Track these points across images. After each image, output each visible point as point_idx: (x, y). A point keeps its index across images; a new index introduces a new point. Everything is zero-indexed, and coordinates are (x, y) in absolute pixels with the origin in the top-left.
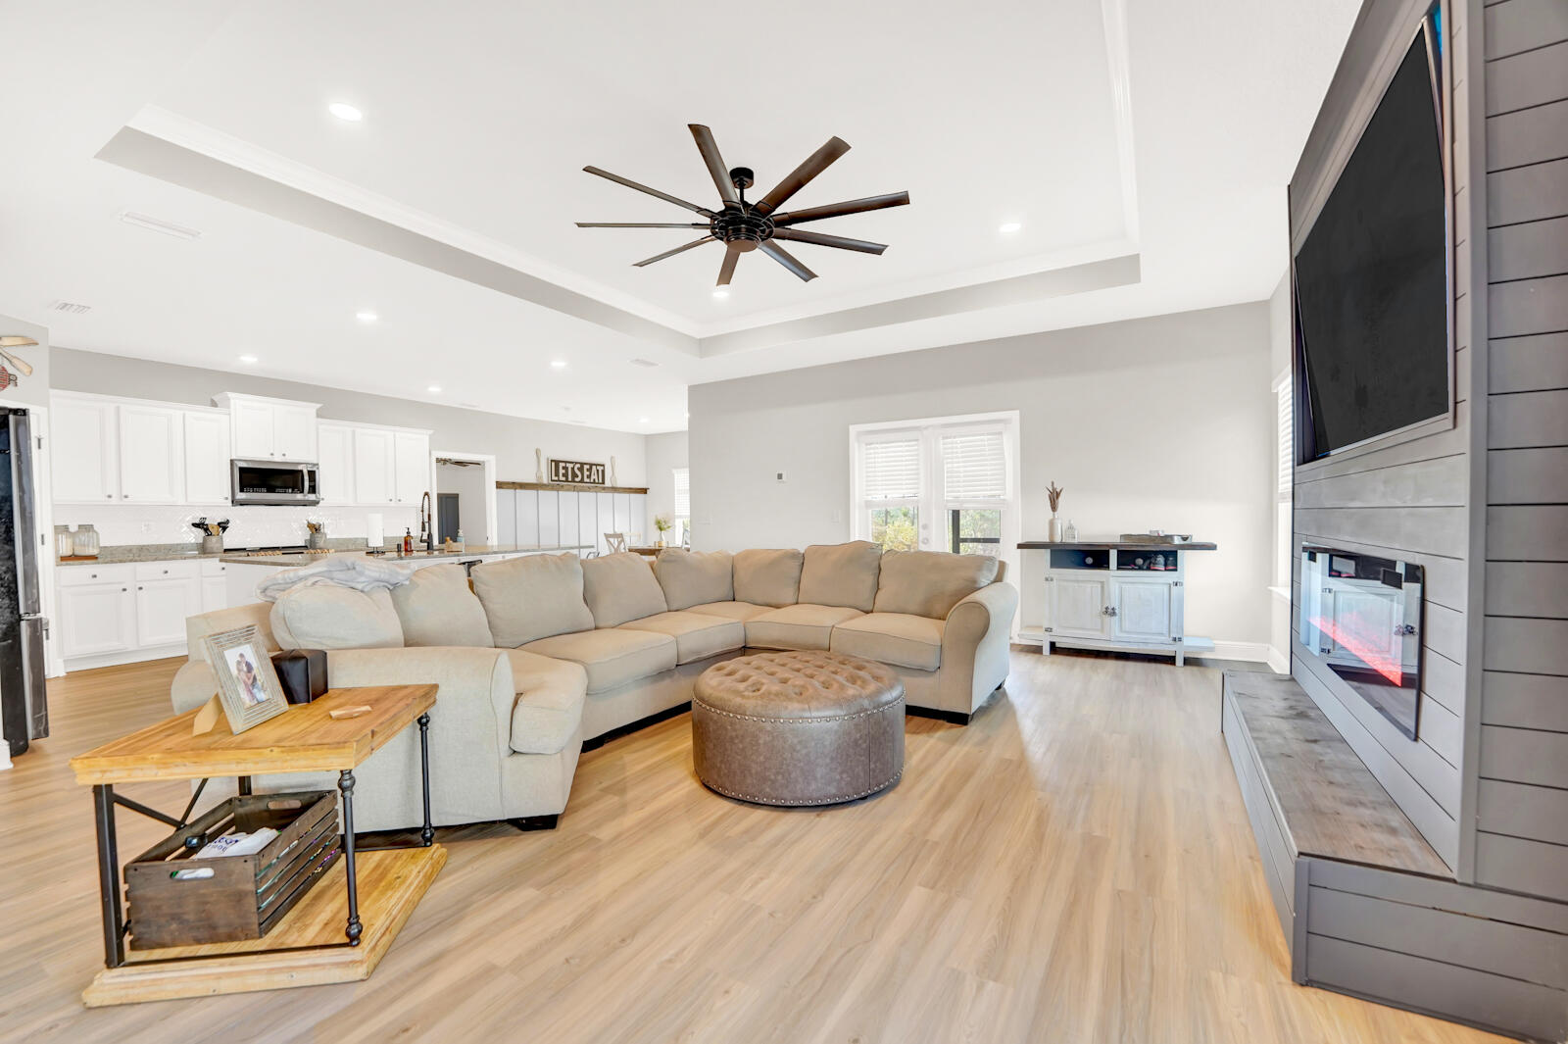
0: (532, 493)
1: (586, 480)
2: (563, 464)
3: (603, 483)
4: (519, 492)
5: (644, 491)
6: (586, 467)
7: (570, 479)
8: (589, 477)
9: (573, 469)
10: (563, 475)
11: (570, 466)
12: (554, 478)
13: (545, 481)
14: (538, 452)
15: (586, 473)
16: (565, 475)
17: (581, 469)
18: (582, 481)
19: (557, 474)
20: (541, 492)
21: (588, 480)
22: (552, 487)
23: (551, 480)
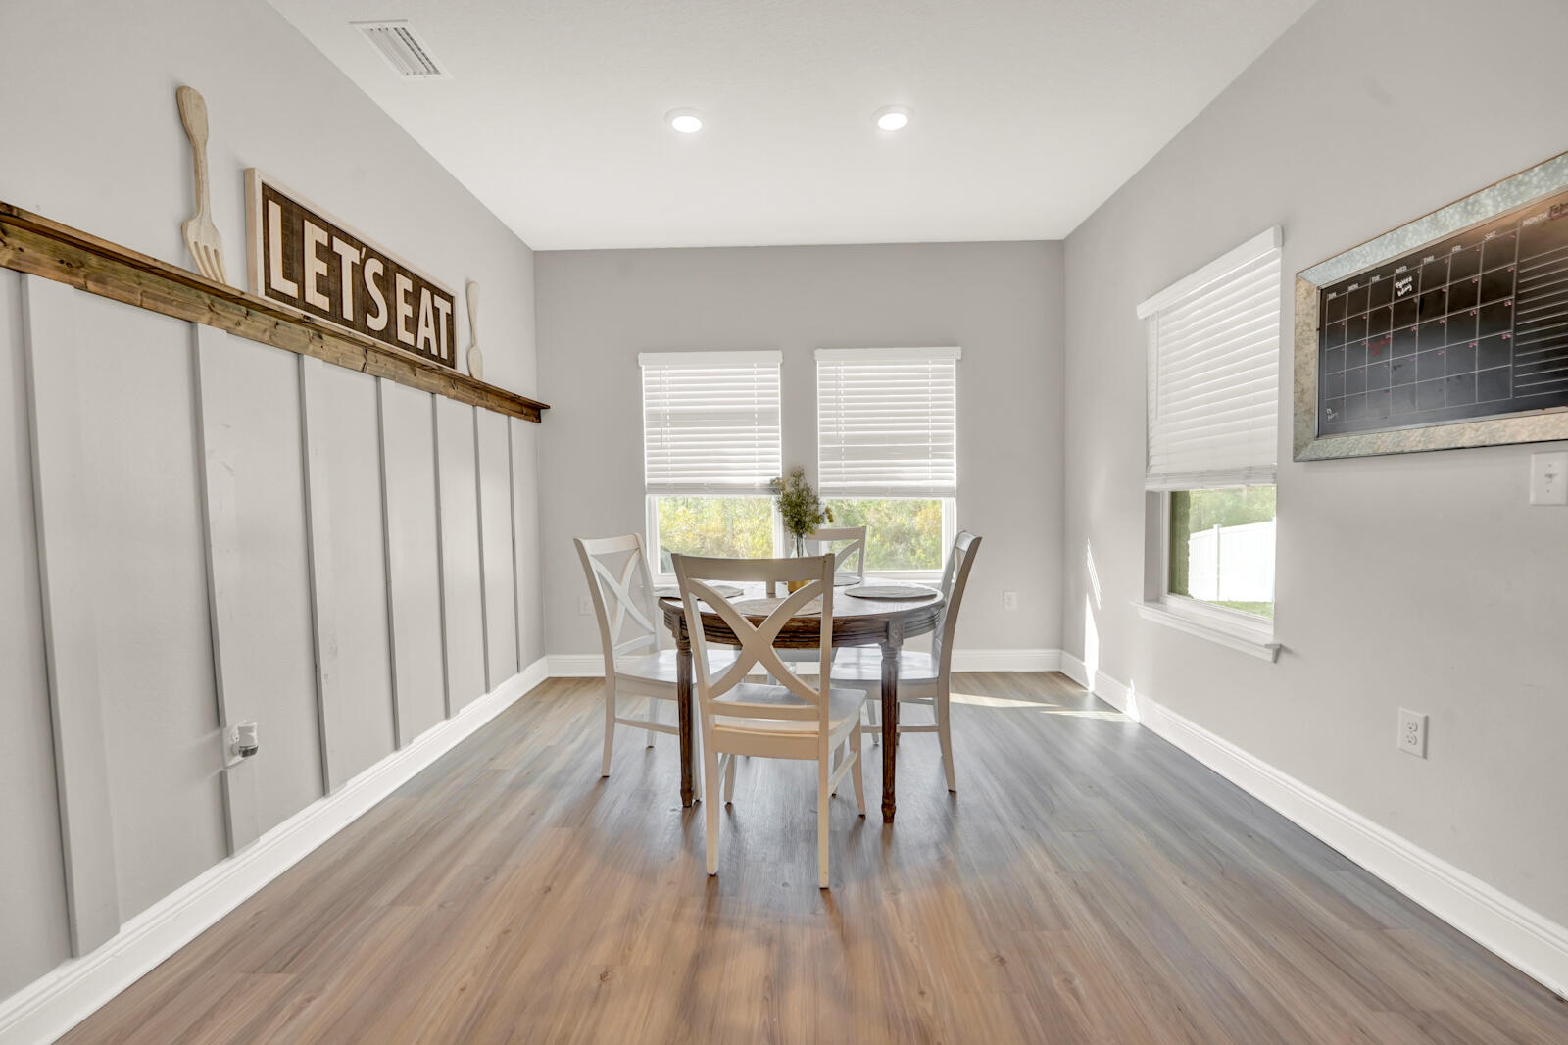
1: (403, 334)
2: (322, 237)
3: (452, 363)
5: (533, 410)
6: (402, 283)
7: (348, 311)
8: (412, 324)
9: (358, 270)
11: (349, 255)
12: (279, 283)
13: (233, 278)
14: (190, 109)
15: (404, 309)
16: (329, 285)
17: (386, 282)
18: (388, 334)
19: (293, 269)
21: (409, 339)
22: (268, 322)
23: (269, 290)
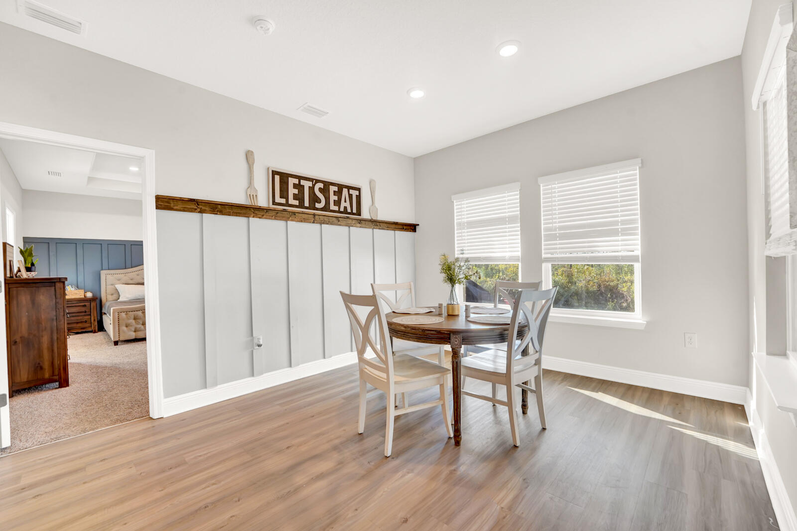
0: (239, 222)
1: (333, 207)
2: (296, 181)
3: (359, 213)
4: (208, 218)
5: (412, 228)
6: (333, 189)
7: (307, 204)
8: (338, 203)
9: (311, 188)
10: (295, 197)
11: (307, 184)
12: (278, 199)
13: (263, 201)
14: (249, 156)
15: (333, 198)
16: (299, 197)
17: (325, 191)
18: (326, 208)
19: (284, 193)
20: (254, 221)
21: (336, 208)
22: (274, 213)
23: (274, 203)
